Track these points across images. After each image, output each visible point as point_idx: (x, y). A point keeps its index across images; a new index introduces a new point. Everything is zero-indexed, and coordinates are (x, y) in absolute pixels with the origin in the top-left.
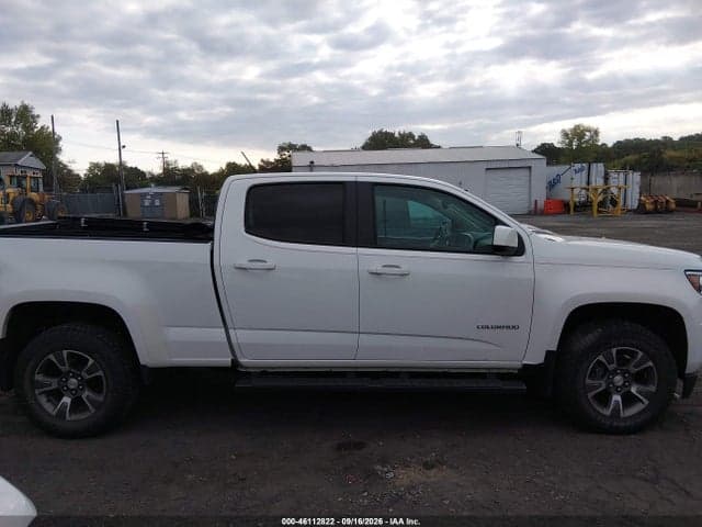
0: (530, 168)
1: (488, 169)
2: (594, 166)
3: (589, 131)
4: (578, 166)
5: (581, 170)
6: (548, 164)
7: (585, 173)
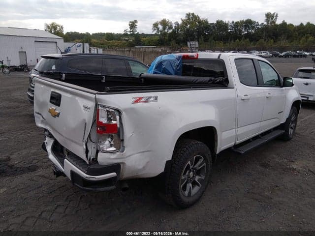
0: (56, 42)
1: (35, 41)
2: (85, 44)
3: (59, 26)
4: (78, 44)
5: (80, 46)
6: (64, 41)
7: (81, 47)
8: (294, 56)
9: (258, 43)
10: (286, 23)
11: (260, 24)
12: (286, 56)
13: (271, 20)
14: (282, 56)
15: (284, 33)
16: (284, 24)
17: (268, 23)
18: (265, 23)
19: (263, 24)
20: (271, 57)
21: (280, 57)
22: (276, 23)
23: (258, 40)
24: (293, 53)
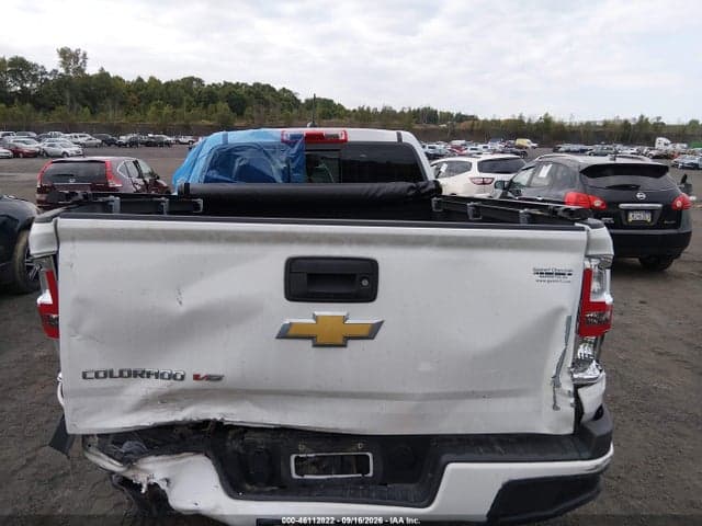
8: (148, 144)
9: (55, 114)
10: (107, 74)
11: (49, 70)
12: (133, 144)
13: (72, 66)
14: (125, 145)
15: (108, 95)
16: (104, 76)
17: (67, 71)
18: (62, 70)
19: (55, 71)
20: (101, 145)
21: (120, 145)
22: (86, 72)
23: (53, 109)
24: (144, 138)
